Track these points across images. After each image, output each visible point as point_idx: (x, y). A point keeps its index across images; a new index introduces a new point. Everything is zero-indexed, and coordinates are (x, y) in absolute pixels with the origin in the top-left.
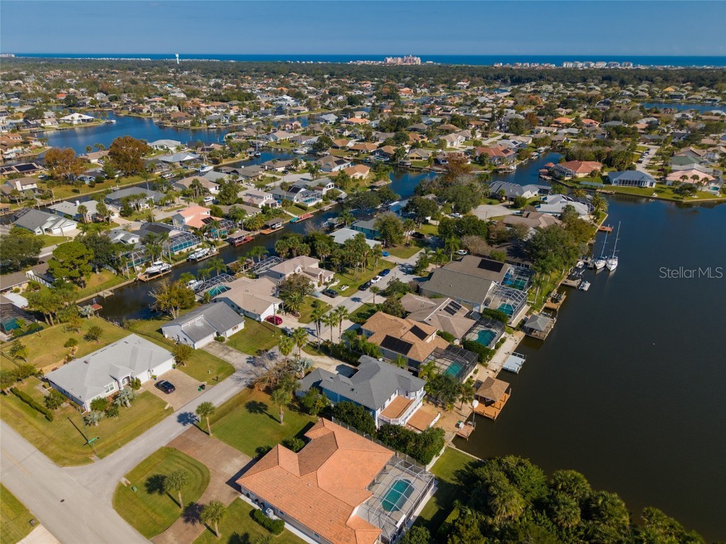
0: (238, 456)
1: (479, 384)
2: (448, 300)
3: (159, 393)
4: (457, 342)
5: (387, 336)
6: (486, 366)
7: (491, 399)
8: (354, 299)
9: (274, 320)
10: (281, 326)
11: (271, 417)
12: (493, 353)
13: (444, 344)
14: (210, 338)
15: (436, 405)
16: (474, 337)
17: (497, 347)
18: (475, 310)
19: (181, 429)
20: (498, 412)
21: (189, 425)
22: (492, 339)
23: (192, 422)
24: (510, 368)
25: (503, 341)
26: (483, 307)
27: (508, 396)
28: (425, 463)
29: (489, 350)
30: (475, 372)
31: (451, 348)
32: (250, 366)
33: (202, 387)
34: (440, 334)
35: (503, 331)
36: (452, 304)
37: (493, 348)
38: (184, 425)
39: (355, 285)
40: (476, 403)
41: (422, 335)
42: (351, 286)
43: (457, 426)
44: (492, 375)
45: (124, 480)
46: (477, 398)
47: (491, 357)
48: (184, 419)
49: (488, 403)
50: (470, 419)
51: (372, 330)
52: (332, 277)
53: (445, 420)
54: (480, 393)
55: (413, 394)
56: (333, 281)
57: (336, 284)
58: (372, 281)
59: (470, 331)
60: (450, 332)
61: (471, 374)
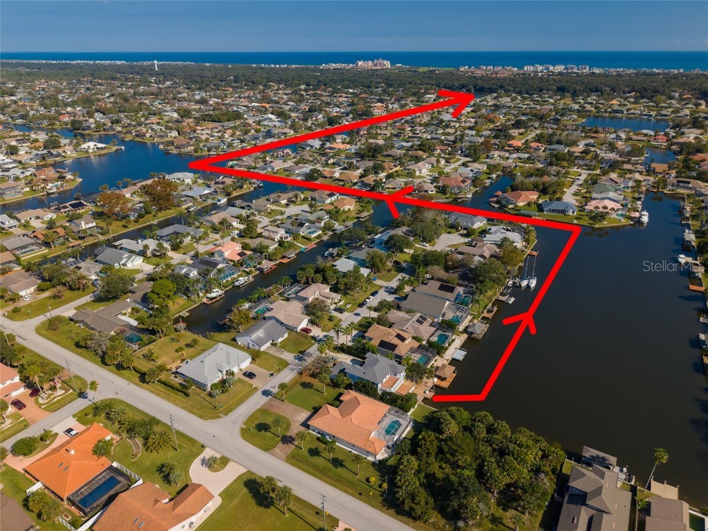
0: (303, 412)
1: (438, 368)
2: (419, 314)
3: (246, 379)
4: (424, 343)
5: (382, 341)
6: (442, 357)
7: (444, 376)
8: (356, 314)
9: (306, 330)
10: (311, 334)
11: (317, 390)
12: (447, 349)
13: (416, 344)
14: (268, 344)
15: (412, 381)
16: (435, 339)
17: (449, 345)
18: (436, 320)
19: (265, 399)
20: (448, 384)
21: (270, 397)
22: (446, 340)
23: (271, 395)
24: (457, 358)
25: (453, 341)
26: (441, 318)
27: (454, 375)
28: (407, 411)
29: (443, 347)
30: (436, 361)
31: (421, 347)
32: (297, 361)
33: (272, 375)
34: (413, 338)
35: (453, 334)
36: (421, 317)
37: (447, 345)
38: (267, 396)
39: (356, 304)
40: (436, 379)
41: (403, 339)
42: (353, 305)
43: (425, 392)
44: (446, 362)
45: (243, 426)
46: (436, 376)
47: (445, 351)
48: (265, 393)
49: (443, 379)
50: (432, 388)
51: (371, 337)
52: (339, 298)
53: (417, 390)
54: (438, 373)
55: (399, 375)
56: (340, 301)
57: (342, 303)
58: (367, 300)
59: (433, 334)
60: (420, 337)
61: (433, 362)
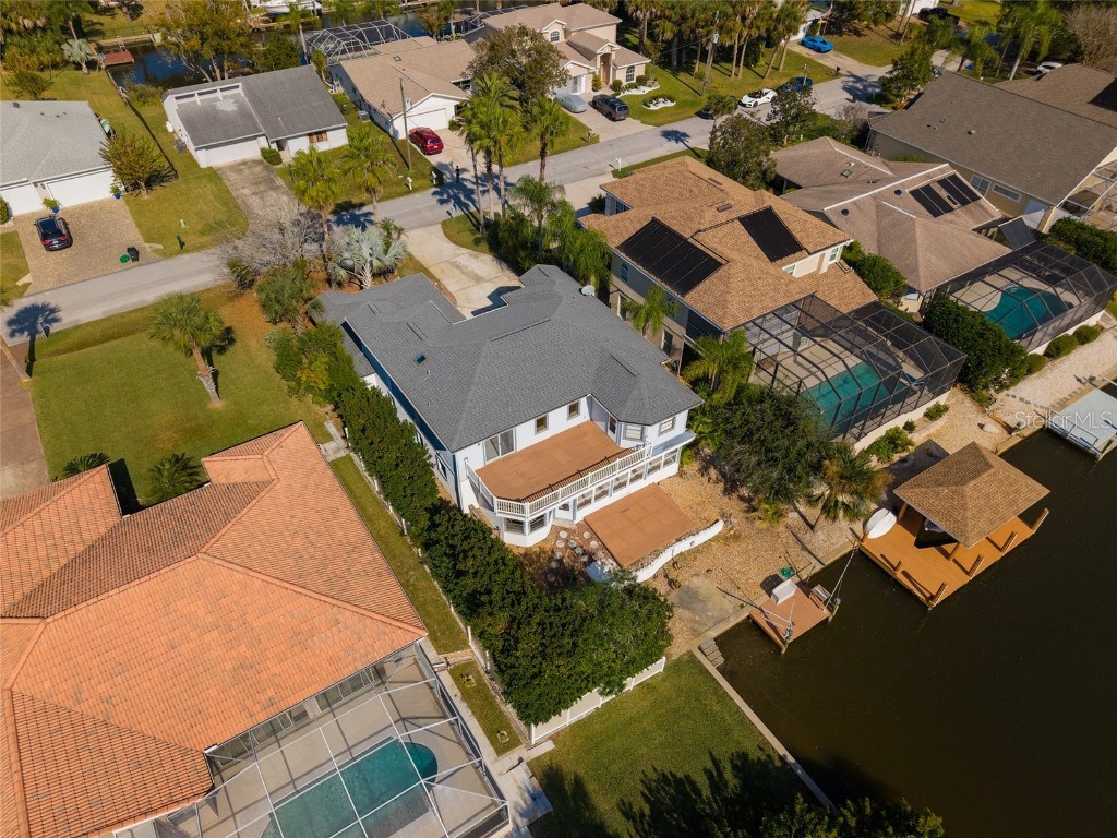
1: (931, 455)
2: (941, 170)
4: (911, 304)
5: (655, 224)
6: (984, 403)
7: (943, 526)
8: (668, 135)
12: (1033, 366)
13: (853, 294)
15: (731, 487)
16: (982, 299)
17: (1055, 351)
18: (1032, 220)
20: (955, 581)
23: (34, 333)
24: (1077, 434)
25: (1086, 336)
26: (1056, 214)
27: (1025, 532)
29: (1016, 352)
30: (933, 415)
31: (878, 318)
33: (131, 253)
34: (855, 261)
35: (1100, 303)
36: (949, 183)
37: (1040, 350)
39: (693, 104)
40: (883, 524)
41: (779, 244)
42: (682, 105)
43: (770, 584)
44: (992, 438)
46: (895, 506)
47: (1015, 378)
48: (27, 318)
49: (930, 538)
51: (626, 200)
52: (640, 71)
53: (735, 548)
54: (906, 494)
56: (641, 81)
57: (644, 91)
58: (746, 100)
59: (977, 275)
60: (897, 265)
61: (916, 416)
